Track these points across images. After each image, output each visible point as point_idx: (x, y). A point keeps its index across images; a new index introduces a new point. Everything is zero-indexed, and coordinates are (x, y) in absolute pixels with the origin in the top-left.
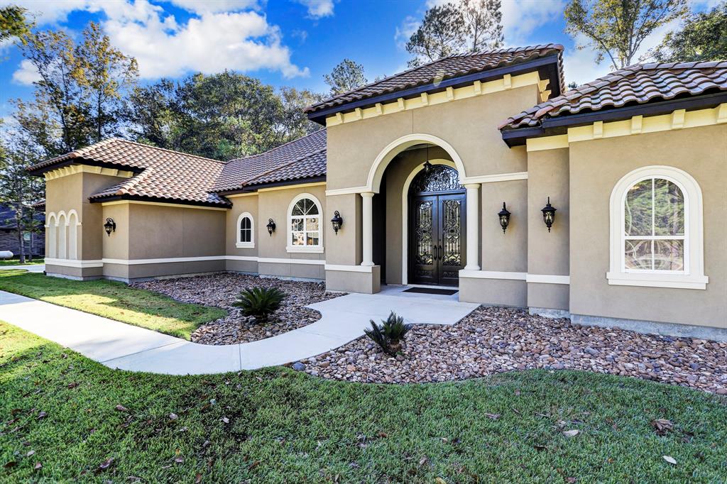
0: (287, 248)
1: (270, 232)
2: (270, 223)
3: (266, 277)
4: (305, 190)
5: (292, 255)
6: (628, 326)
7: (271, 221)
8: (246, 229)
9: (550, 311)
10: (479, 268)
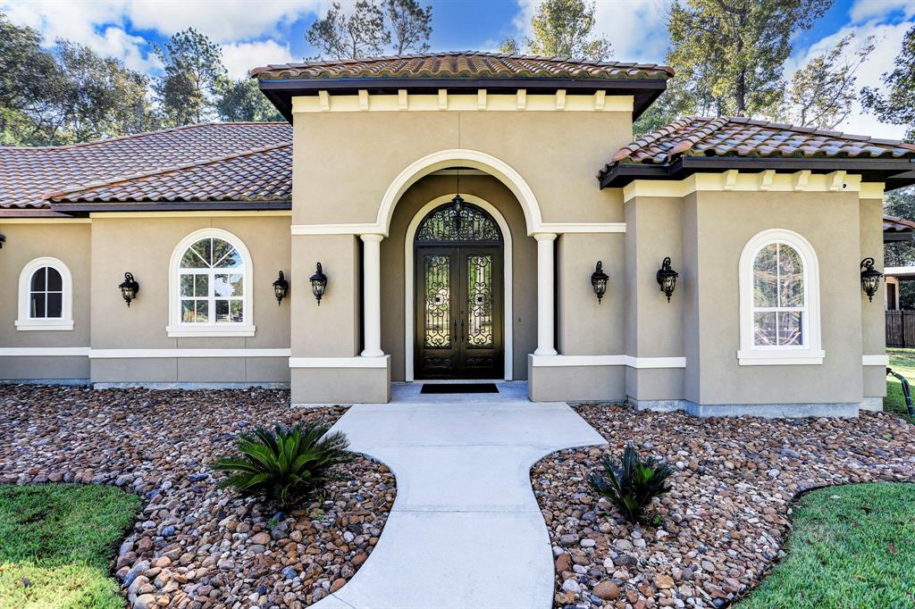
0: (168, 329)
1: (128, 300)
2: (128, 281)
3: (112, 386)
4: (212, 223)
5: (179, 342)
6: (756, 412)
7: (129, 277)
8: (46, 292)
9: (663, 403)
10: (555, 352)
